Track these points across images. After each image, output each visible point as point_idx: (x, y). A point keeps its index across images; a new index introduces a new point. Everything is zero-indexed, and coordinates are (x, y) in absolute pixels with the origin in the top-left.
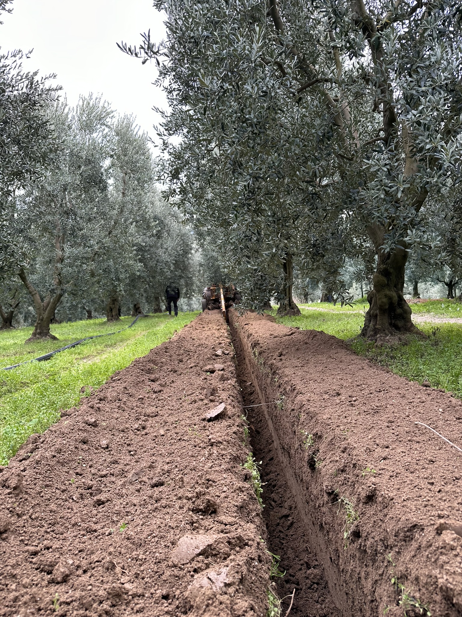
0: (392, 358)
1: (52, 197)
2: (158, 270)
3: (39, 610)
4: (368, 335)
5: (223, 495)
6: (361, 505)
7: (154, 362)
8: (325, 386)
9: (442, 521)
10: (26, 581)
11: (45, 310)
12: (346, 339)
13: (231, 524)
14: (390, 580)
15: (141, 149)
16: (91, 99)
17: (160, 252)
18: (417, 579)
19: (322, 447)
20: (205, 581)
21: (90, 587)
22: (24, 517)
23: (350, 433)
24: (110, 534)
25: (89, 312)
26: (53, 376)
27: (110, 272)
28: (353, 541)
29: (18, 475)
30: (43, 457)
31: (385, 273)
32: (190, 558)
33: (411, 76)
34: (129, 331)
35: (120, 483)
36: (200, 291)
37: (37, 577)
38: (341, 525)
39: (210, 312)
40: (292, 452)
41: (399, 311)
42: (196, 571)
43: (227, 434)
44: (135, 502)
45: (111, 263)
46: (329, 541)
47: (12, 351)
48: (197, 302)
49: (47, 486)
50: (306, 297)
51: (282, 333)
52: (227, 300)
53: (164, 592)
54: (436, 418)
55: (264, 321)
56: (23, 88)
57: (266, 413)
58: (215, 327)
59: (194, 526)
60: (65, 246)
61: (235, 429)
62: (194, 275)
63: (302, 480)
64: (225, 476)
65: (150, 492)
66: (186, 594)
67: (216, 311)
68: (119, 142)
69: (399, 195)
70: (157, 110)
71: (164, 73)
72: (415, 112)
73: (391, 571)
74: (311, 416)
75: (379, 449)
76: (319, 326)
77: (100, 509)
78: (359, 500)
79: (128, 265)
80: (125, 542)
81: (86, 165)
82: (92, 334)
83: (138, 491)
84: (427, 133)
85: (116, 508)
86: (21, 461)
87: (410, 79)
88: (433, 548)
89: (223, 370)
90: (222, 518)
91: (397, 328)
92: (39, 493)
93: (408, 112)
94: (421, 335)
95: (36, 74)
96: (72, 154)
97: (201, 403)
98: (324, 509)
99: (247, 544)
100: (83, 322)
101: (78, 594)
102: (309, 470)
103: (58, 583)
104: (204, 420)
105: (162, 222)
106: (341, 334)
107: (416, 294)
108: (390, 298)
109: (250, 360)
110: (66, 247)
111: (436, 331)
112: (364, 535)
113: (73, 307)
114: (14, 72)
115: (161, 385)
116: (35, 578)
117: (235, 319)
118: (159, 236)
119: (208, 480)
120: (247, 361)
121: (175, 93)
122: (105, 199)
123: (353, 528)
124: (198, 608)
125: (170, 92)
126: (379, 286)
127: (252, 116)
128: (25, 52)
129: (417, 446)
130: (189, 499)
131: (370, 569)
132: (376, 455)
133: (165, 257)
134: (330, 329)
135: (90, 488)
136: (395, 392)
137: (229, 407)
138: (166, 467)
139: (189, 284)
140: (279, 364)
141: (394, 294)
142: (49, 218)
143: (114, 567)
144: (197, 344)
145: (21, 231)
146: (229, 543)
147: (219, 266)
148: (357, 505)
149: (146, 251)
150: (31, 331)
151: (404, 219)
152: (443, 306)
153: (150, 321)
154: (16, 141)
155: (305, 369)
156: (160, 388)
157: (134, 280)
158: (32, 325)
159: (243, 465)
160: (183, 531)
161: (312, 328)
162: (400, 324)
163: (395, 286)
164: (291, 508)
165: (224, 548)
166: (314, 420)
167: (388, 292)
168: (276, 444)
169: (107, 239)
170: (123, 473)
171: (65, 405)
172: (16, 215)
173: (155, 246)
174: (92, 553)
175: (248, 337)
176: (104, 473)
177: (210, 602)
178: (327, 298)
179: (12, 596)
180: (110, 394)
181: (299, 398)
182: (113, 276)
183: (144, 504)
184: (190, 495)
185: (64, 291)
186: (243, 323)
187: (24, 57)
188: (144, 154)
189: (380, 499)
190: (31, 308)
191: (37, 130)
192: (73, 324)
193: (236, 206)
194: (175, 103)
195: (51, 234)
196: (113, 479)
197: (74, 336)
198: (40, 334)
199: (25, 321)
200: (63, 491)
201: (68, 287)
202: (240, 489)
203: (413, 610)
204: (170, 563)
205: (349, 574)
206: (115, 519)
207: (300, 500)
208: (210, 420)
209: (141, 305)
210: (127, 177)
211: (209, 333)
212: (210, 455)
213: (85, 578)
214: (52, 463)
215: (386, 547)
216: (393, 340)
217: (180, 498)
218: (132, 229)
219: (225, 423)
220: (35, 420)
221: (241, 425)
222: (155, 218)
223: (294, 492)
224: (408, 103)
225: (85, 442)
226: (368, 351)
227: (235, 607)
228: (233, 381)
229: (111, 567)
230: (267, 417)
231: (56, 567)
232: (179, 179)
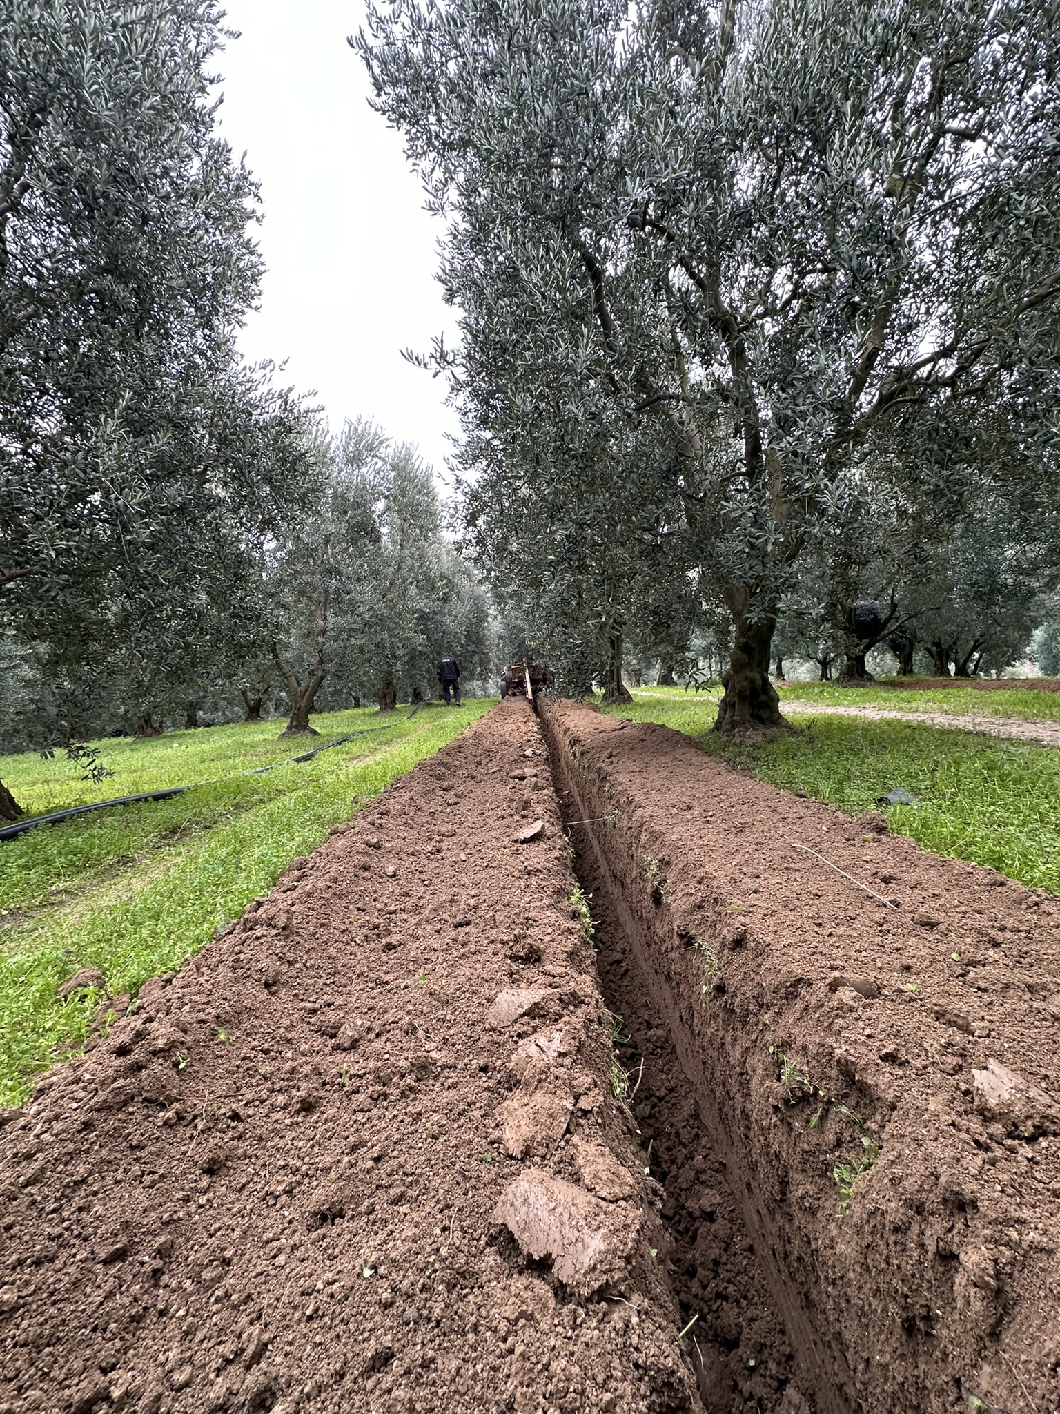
0: (755, 759)
1: (311, 550)
2: (445, 644)
3: (324, 1084)
4: (724, 729)
5: (548, 938)
6: (726, 952)
7: (445, 765)
8: (671, 797)
9: (837, 974)
10: (304, 1047)
11: (302, 697)
12: (695, 734)
13: (560, 976)
14: (767, 1049)
15: (424, 487)
16: (359, 423)
17: (448, 620)
18: (804, 1048)
19: (671, 877)
20: (533, 1050)
21: (387, 1056)
22: (297, 965)
23: (707, 859)
24: (406, 987)
25: (357, 699)
26: (315, 781)
27: (384, 647)
28: (715, 998)
29: (288, 912)
30: (316, 888)
31: (744, 648)
32: (512, 1019)
33: (784, 391)
34: (408, 724)
35: (415, 921)
36: (499, 671)
37: (319, 1042)
38: (697, 975)
39: (513, 699)
40: (628, 881)
41: (763, 698)
42: (519, 1036)
43: (548, 861)
44: (435, 946)
45: (386, 635)
46: (680, 996)
47: (262, 749)
48: (494, 686)
49: (322, 925)
50: (638, 678)
51: (609, 728)
52: (533, 682)
53: (482, 1063)
54: (818, 839)
55: (584, 711)
56: (274, 409)
57: (589, 830)
58: (521, 719)
59: (513, 979)
60: (327, 614)
61: (557, 853)
62: (491, 650)
63: (641, 917)
64: (548, 913)
65: (453, 934)
66: (511, 1066)
67: (520, 697)
68: (395, 479)
69: (770, 548)
70: (448, 436)
71: (456, 389)
72: (790, 439)
73: (768, 1036)
74: (656, 836)
75: (747, 880)
76: (658, 717)
77: (392, 955)
78: (723, 945)
79: (407, 638)
80: (428, 999)
81: (353, 510)
82: (361, 728)
83: (438, 932)
84: (806, 467)
85: (412, 954)
86: (285, 892)
87: (784, 395)
88: (826, 1009)
89: (535, 776)
90: (549, 968)
91: (761, 721)
92: (314, 934)
93: (781, 440)
94: (792, 729)
95: (290, 390)
96: (335, 495)
97: (510, 819)
98: (672, 955)
99: (583, 1002)
100: (350, 711)
101: (372, 1065)
102: (652, 905)
103: (345, 1050)
104: (516, 841)
105: (450, 581)
106: (688, 728)
107: (780, 674)
108: (752, 682)
109: (567, 763)
110: (330, 615)
111: (811, 724)
112: (731, 990)
113: (337, 693)
114: (263, 389)
115: (456, 795)
116: (316, 1044)
117: (546, 709)
118: (446, 599)
119: (527, 919)
120: (563, 763)
121: (471, 415)
122: (378, 553)
123: (715, 981)
124: (527, 1084)
125: (465, 414)
126: (738, 666)
127: (577, 445)
128: (278, 362)
129: (794, 875)
130: (504, 943)
131: (739, 1033)
132: (743, 887)
133: (453, 627)
134: (673, 721)
135: (376, 927)
136: (763, 804)
137: (547, 825)
138: (472, 902)
139: (484, 662)
140: (610, 769)
141: (757, 676)
142: (305, 577)
143: (415, 1030)
144: (498, 741)
145: (272, 595)
146: (561, 1000)
147: (524, 639)
148: (721, 952)
149: (428, 619)
150: (286, 723)
151: (776, 579)
152: (816, 690)
153: (434, 711)
154: (267, 480)
155: (644, 774)
156: (456, 800)
157: (414, 657)
158: (285, 715)
159: (569, 899)
160: (500, 983)
161: (648, 721)
162: (764, 715)
163: (759, 666)
164: (624, 952)
165: (555, 1007)
166: (659, 841)
167: (749, 674)
168: (603, 870)
169: (380, 605)
170: (417, 909)
171: (335, 820)
172: (264, 575)
173: (441, 612)
174: (386, 1011)
175: (565, 732)
176: (393, 908)
177: (543, 1077)
178: (666, 681)
179: (288, 1066)
180: (393, 806)
181: (639, 813)
182: (387, 652)
183: (447, 950)
184: (506, 938)
185: (326, 672)
186: (558, 714)
187: (277, 369)
188: (427, 494)
189: (753, 944)
190: (283, 694)
191: (293, 463)
192: (337, 714)
193: (553, 561)
194: (471, 427)
195: (310, 598)
196: (405, 916)
197: (339, 730)
198: (296, 727)
199: (276, 710)
200: (343, 932)
201: (331, 667)
202: (569, 931)
203: (800, 1088)
204: (487, 1026)
205: (707, 1039)
206: (411, 968)
207: (636, 942)
208: (524, 842)
209: (423, 690)
210: (406, 526)
211: (513, 727)
212: (527, 886)
213: (378, 1044)
214: (327, 896)
215: (761, 1006)
216: (755, 736)
217: (493, 942)
218: (412, 591)
219: (543, 846)
220: (298, 840)
221: (563, 849)
222: (442, 577)
223: (628, 931)
224: (781, 427)
225: (366, 869)
226: (724, 750)
227: (574, 1082)
228: (549, 791)
229: (411, 1030)
230: (591, 835)
231: (342, 1029)
232: (475, 526)
